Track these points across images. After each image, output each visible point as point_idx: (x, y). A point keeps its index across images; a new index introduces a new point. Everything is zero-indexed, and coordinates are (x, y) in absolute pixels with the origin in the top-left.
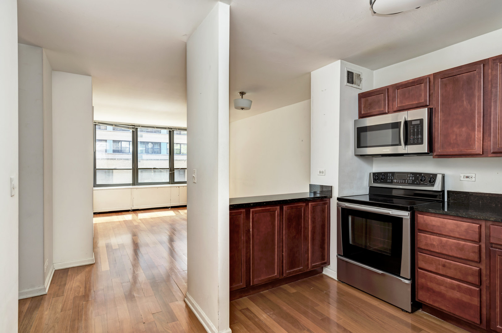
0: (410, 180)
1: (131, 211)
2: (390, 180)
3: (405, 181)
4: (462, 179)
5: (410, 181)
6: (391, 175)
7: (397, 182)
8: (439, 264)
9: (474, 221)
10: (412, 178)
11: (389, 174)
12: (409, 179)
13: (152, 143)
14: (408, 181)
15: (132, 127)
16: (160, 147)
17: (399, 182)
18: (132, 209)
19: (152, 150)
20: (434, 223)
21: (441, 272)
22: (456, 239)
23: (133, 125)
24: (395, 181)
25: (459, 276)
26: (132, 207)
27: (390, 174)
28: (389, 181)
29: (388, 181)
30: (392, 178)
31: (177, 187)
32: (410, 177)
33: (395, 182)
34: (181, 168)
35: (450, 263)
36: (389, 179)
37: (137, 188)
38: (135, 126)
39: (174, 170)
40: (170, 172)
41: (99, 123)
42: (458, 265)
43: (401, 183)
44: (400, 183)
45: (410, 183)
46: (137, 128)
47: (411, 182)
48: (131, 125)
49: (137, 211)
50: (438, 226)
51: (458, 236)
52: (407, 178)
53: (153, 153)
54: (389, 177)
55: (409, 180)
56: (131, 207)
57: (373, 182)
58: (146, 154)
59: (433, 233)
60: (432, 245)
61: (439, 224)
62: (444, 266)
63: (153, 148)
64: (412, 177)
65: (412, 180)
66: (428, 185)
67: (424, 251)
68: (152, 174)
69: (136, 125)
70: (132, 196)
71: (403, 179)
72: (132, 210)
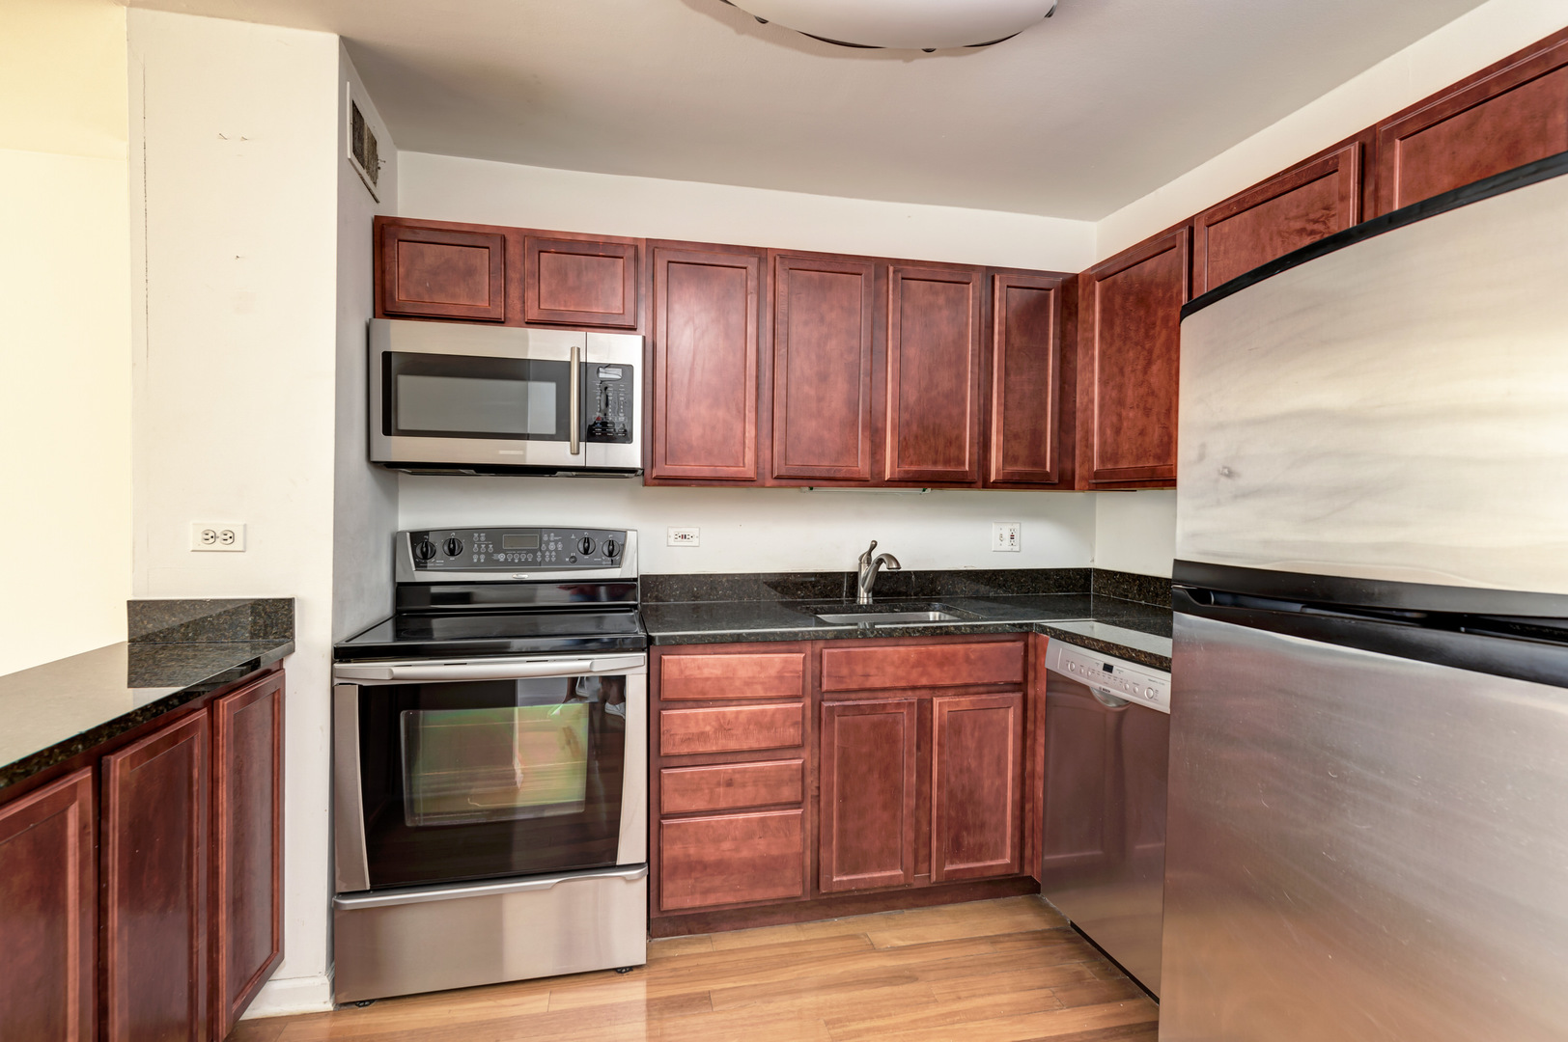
0: (551, 552)
2: (483, 557)
3: (535, 556)
4: (672, 542)
5: (551, 556)
6: (483, 539)
7: (506, 559)
8: (719, 784)
9: (792, 648)
10: (556, 544)
11: (476, 535)
12: (548, 549)
14: (543, 556)
17: (513, 559)
20: (706, 672)
21: (722, 805)
22: (754, 702)
24: (501, 557)
25: (763, 795)
27: (479, 536)
28: (479, 559)
29: (475, 561)
30: (487, 547)
32: (549, 541)
33: (502, 560)
35: (745, 771)
36: (479, 553)
42: (761, 770)
43: (520, 563)
44: (517, 564)
45: (550, 560)
47: (553, 559)
50: (718, 679)
51: (761, 693)
52: (540, 545)
54: (479, 546)
55: (547, 553)
57: (416, 567)
59: (698, 703)
60: (702, 736)
61: (718, 672)
62: (729, 783)
64: (556, 542)
65: (556, 550)
66: (604, 563)
67: (675, 762)
71: (528, 551)
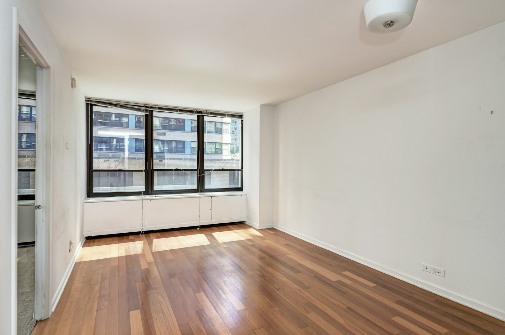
1: (142, 234)
13: (175, 141)
15: (145, 108)
16: (184, 146)
18: (144, 230)
19: (175, 149)
23: (146, 106)
26: (144, 227)
31: (208, 197)
34: (214, 169)
37: (151, 200)
38: (148, 107)
39: (203, 173)
40: (199, 175)
41: (96, 102)
46: (152, 111)
48: (143, 105)
49: (151, 233)
53: (176, 152)
56: (141, 228)
58: (169, 153)
63: (176, 147)
68: (174, 178)
69: (150, 106)
70: (144, 211)
72: (144, 232)
